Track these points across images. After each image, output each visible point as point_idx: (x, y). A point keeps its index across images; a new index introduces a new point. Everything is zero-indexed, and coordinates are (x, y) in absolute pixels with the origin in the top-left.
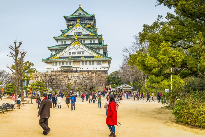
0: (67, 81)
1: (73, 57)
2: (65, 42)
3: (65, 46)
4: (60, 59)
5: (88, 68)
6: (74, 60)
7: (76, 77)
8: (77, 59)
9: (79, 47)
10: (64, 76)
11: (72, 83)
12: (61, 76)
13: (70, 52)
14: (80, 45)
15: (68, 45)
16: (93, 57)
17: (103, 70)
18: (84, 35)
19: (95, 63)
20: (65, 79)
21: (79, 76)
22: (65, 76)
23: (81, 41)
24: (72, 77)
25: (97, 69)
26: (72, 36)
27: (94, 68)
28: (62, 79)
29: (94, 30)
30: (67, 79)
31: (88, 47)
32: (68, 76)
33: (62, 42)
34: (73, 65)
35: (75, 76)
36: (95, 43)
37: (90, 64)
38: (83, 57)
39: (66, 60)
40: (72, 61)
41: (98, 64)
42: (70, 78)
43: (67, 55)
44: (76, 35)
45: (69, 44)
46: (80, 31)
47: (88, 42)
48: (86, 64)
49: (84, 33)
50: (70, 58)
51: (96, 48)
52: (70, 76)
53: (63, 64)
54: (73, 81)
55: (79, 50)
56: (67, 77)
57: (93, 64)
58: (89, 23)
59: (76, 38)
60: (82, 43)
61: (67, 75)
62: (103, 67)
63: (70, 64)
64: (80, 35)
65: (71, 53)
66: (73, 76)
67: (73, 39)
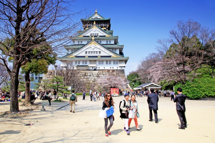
0: (85, 80)
1: (89, 57)
2: (81, 42)
3: (82, 46)
4: (76, 58)
5: (104, 68)
6: (91, 59)
7: (95, 76)
8: (93, 59)
9: (95, 46)
10: (82, 74)
11: (91, 82)
12: (79, 74)
13: (86, 52)
14: (96, 45)
15: (84, 45)
16: (110, 56)
17: (120, 70)
18: (100, 36)
19: (112, 62)
20: (83, 78)
21: (99, 74)
22: (84, 74)
23: (98, 41)
24: (90, 76)
25: (114, 69)
26: (89, 36)
27: (111, 68)
28: (80, 78)
29: (110, 32)
30: (86, 77)
31: (104, 47)
32: (87, 75)
33: (79, 42)
34: (90, 64)
35: (94, 74)
36: (111, 43)
37: (107, 64)
38: (100, 57)
39: (82, 59)
40: (88, 60)
41: (114, 64)
42: (88, 77)
43: (83, 54)
44: (92, 36)
45: (86, 44)
46: (96, 32)
47: (104, 42)
48: (103, 64)
49: (100, 34)
50: (86, 57)
51: (113, 49)
52: (89, 74)
53: (79, 63)
54: (92, 80)
55: (96, 50)
56: (85, 75)
57: (110, 64)
58: (104, 26)
59: (93, 38)
60: (99, 43)
61: (86, 73)
62: (120, 67)
63: (86, 63)
64: (97, 36)
65: (88, 52)
66: (91, 74)
67: (90, 39)
